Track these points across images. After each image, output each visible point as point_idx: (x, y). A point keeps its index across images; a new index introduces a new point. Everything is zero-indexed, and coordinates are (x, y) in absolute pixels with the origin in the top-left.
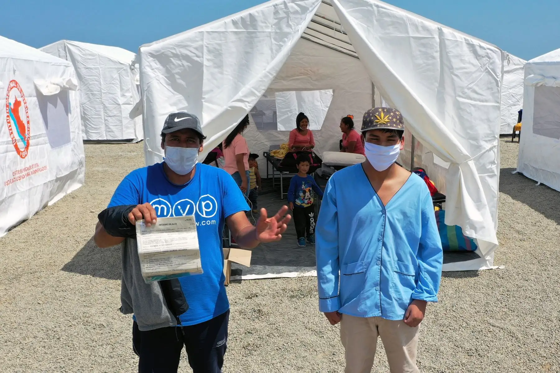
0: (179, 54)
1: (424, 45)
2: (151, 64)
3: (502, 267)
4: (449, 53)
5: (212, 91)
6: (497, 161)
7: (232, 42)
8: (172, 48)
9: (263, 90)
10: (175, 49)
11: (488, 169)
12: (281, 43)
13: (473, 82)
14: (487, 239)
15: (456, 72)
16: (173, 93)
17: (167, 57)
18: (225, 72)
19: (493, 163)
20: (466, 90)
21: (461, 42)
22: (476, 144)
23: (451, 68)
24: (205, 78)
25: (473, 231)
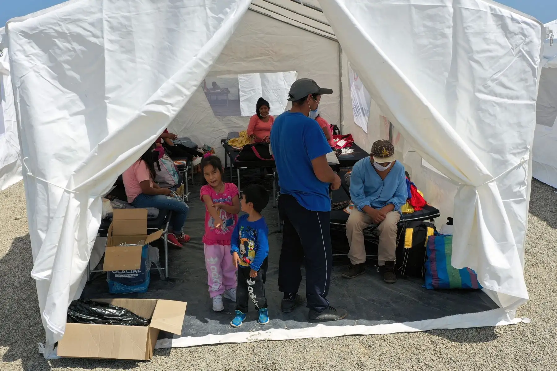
0: (66, 32)
1: (431, 18)
2: (25, 47)
3: (527, 320)
4: (467, 29)
5: (120, 87)
6: (527, 181)
7: (147, 14)
8: (55, 23)
9: (195, 86)
10: (60, 25)
11: (516, 192)
12: (221, 16)
13: (499, 71)
14: (515, 293)
15: (477, 57)
16: (61, 91)
17: (48, 37)
18: (138, 60)
19: (522, 184)
20: (489, 83)
21: (486, 13)
22: (502, 159)
23: (469, 51)
24: (107, 68)
25: (495, 283)
